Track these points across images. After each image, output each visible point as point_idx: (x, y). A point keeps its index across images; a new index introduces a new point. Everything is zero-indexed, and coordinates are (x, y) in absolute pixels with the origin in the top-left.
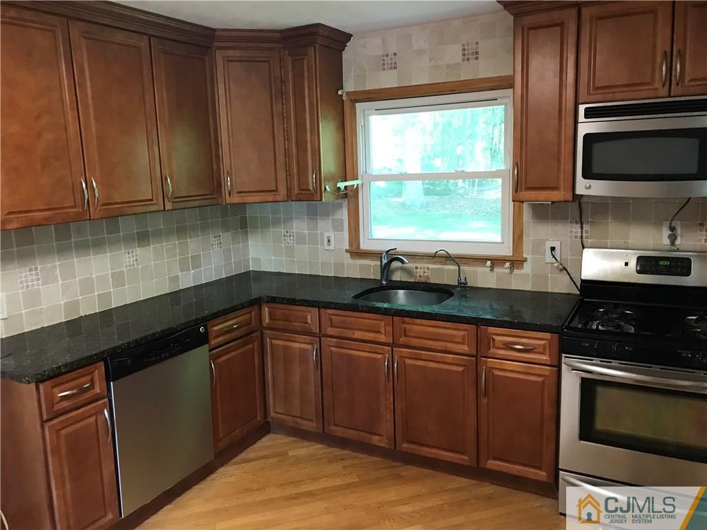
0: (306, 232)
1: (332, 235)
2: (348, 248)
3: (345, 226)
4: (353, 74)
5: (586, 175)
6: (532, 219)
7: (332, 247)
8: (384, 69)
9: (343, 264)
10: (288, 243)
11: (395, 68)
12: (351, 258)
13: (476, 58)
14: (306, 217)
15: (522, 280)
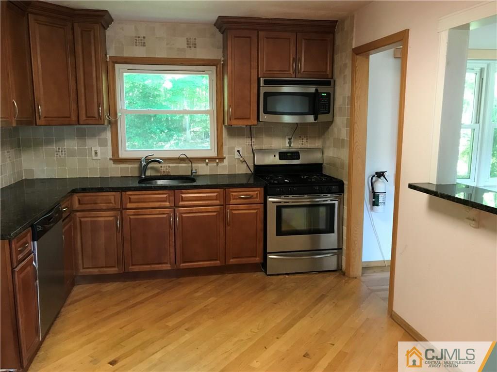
0: (76, 148)
1: (99, 149)
2: (111, 157)
3: (108, 143)
4: (114, 45)
5: (266, 112)
6: (228, 136)
7: (99, 157)
8: (136, 45)
9: (107, 168)
10: (60, 156)
11: (144, 46)
12: (114, 163)
13: (195, 47)
14: (76, 138)
15: (223, 169)
